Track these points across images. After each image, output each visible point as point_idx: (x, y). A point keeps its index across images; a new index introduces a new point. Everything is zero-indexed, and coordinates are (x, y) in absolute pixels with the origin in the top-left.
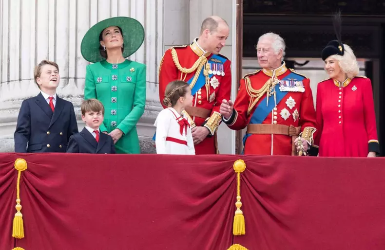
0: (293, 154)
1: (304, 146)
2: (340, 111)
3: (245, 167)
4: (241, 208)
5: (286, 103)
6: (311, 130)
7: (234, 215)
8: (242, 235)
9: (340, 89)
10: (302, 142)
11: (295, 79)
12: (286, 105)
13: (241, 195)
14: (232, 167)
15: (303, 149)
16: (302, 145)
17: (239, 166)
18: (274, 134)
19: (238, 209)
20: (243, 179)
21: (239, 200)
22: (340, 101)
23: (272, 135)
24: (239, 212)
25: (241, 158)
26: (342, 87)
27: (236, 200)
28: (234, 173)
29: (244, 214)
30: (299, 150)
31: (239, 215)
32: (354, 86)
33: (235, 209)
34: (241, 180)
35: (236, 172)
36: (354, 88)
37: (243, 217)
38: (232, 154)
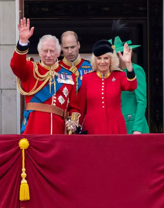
0: (66, 133)
1: (73, 127)
2: (103, 98)
3: (29, 144)
4: (26, 179)
5: (63, 91)
6: (77, 115)
7: (20, 184)
8: (27, 201)
9: (103, 80)
10: (72, 124)
11: (67, 74)
12: (63, 93)
13: (25, 167)
14: (18, 145)
15: (72, 129)
16: (71, 126)
17: (24, 143)
18: (53, 114)
19: (24, 179)
20: (27, 154)
21: (24, 172)
22: (103, 89)
23: (51, 114)
24: (24, 182)
25: (25, 137)
26: (104, 79)
27: (21, 172)
28: (19, 150)
29: (28, 183)
30: (70, 130)
31: (24, 184)
32: (114, 78)
33: (21, 179)
34: (25, 155)
35: (21, 148)
36: (114, 80)
37: (27, 185)
38: (18, 134)
